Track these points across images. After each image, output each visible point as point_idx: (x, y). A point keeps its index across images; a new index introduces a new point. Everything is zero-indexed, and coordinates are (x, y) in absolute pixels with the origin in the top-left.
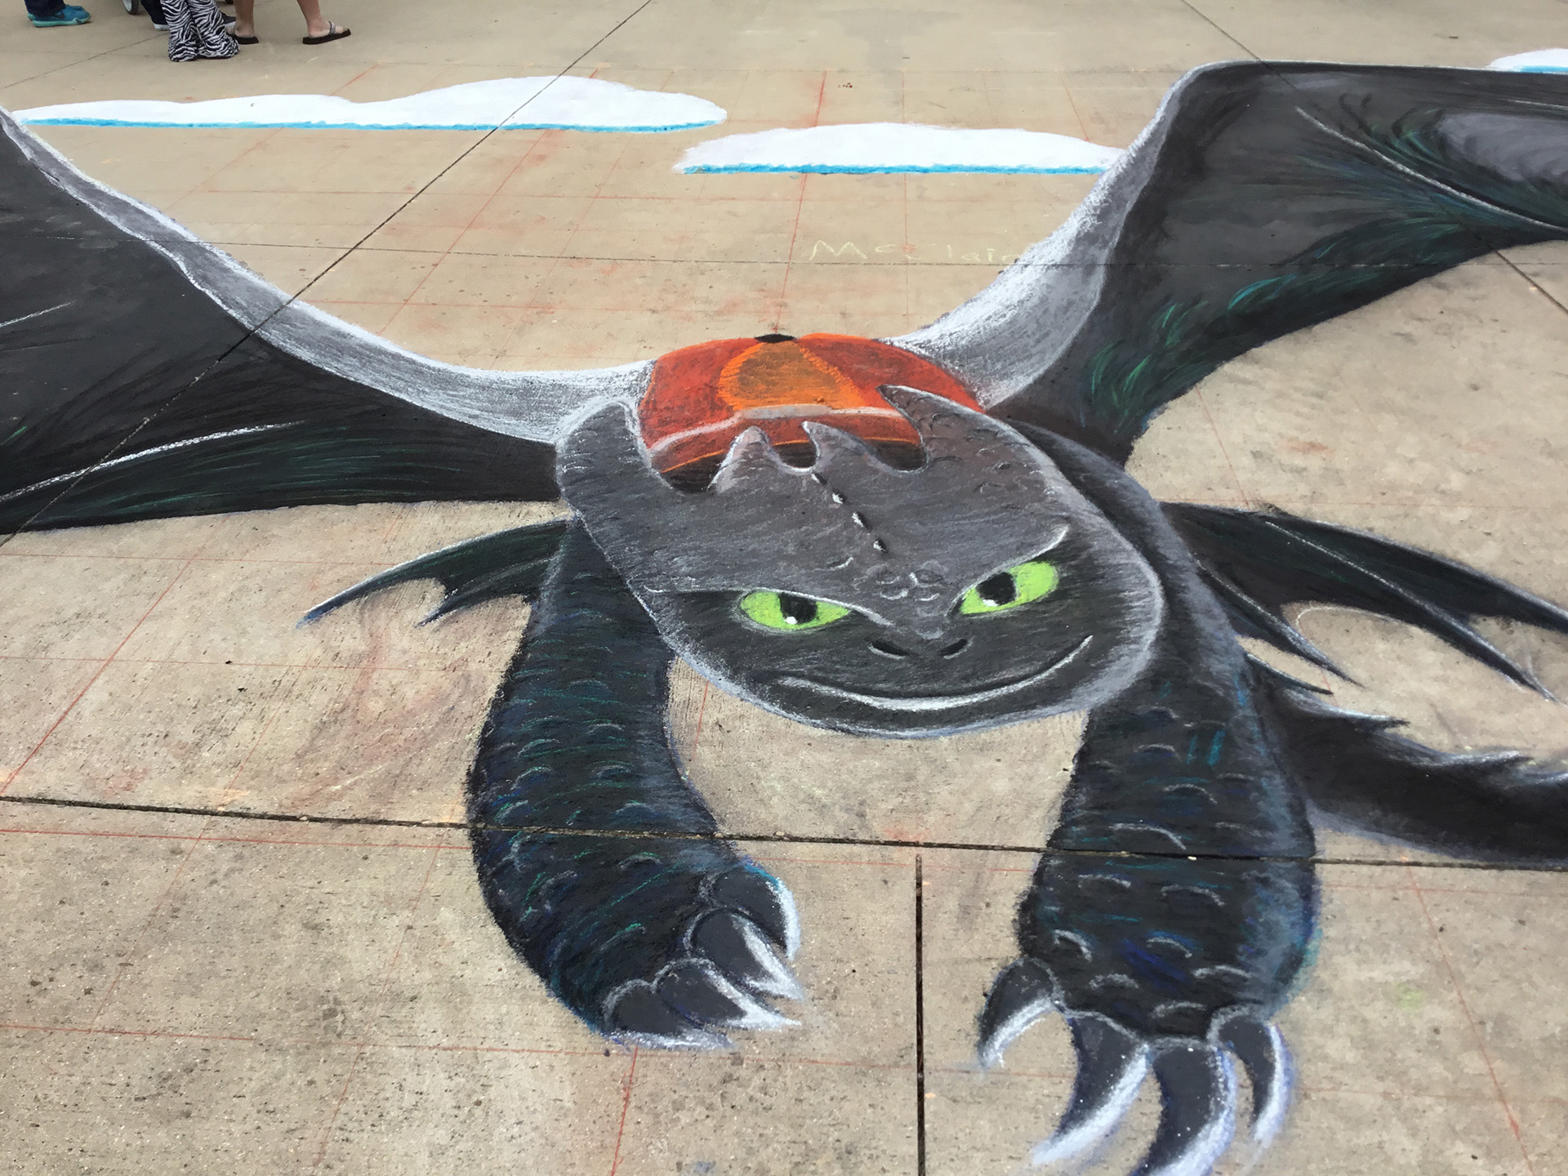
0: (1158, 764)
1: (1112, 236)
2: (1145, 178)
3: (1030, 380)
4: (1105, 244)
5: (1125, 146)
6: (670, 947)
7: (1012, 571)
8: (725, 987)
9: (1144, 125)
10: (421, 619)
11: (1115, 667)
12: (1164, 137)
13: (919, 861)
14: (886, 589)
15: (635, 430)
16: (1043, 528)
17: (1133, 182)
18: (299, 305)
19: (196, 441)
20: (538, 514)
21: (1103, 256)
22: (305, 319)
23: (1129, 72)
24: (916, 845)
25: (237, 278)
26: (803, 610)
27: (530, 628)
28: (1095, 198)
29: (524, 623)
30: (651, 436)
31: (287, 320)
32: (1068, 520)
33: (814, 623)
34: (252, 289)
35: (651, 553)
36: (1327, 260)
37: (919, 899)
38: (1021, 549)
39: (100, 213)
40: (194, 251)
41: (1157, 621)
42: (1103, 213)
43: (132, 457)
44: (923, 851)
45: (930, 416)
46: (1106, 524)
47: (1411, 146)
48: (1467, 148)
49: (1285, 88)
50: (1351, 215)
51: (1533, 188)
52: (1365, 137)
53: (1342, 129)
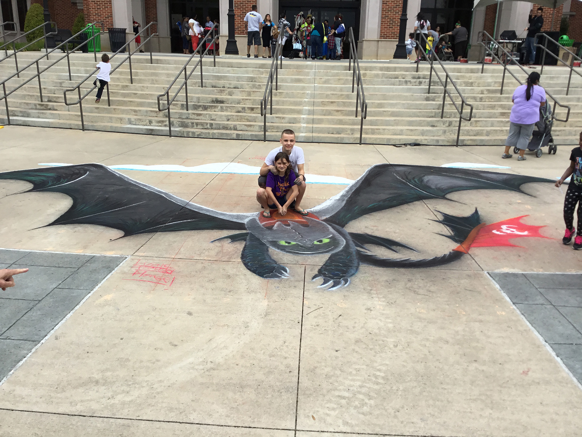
1: (349, 195)
2: (358, 186)
3: (329, 216)
6: (272, 272)
7: (322, 240)
8: (279, 275)
11: (336, 250)
12: (364, 178)
14: (302, 241)
15: (258, 221)
16: (329, 235)
17: (355, 186)
18: (191, 203)
19: (182, 221)
21: (346, 198)
22: (193, 205)
23: (360, 165)
25: (176, 198)
26: (289, 243)
27: (246, 244)
28: (347, 189)
30: (261, 222)
31: (189, 205)
32: (332, 234)
33: (291, 244)
34: (180, 200)
35: (264, 236)
36: (389, 200)
38: (324, 237)
41: (344, 245)
42: (348, 192)
43: (172, 223)
44: (306, 265)
45: (311, 221)
46: (339, 235)
47: (415, 181)
48: (427, 182)
49: (393, 170)
50: (396, 193)
51: (436, 190)
52: (406, 179)
53: (402, 178)
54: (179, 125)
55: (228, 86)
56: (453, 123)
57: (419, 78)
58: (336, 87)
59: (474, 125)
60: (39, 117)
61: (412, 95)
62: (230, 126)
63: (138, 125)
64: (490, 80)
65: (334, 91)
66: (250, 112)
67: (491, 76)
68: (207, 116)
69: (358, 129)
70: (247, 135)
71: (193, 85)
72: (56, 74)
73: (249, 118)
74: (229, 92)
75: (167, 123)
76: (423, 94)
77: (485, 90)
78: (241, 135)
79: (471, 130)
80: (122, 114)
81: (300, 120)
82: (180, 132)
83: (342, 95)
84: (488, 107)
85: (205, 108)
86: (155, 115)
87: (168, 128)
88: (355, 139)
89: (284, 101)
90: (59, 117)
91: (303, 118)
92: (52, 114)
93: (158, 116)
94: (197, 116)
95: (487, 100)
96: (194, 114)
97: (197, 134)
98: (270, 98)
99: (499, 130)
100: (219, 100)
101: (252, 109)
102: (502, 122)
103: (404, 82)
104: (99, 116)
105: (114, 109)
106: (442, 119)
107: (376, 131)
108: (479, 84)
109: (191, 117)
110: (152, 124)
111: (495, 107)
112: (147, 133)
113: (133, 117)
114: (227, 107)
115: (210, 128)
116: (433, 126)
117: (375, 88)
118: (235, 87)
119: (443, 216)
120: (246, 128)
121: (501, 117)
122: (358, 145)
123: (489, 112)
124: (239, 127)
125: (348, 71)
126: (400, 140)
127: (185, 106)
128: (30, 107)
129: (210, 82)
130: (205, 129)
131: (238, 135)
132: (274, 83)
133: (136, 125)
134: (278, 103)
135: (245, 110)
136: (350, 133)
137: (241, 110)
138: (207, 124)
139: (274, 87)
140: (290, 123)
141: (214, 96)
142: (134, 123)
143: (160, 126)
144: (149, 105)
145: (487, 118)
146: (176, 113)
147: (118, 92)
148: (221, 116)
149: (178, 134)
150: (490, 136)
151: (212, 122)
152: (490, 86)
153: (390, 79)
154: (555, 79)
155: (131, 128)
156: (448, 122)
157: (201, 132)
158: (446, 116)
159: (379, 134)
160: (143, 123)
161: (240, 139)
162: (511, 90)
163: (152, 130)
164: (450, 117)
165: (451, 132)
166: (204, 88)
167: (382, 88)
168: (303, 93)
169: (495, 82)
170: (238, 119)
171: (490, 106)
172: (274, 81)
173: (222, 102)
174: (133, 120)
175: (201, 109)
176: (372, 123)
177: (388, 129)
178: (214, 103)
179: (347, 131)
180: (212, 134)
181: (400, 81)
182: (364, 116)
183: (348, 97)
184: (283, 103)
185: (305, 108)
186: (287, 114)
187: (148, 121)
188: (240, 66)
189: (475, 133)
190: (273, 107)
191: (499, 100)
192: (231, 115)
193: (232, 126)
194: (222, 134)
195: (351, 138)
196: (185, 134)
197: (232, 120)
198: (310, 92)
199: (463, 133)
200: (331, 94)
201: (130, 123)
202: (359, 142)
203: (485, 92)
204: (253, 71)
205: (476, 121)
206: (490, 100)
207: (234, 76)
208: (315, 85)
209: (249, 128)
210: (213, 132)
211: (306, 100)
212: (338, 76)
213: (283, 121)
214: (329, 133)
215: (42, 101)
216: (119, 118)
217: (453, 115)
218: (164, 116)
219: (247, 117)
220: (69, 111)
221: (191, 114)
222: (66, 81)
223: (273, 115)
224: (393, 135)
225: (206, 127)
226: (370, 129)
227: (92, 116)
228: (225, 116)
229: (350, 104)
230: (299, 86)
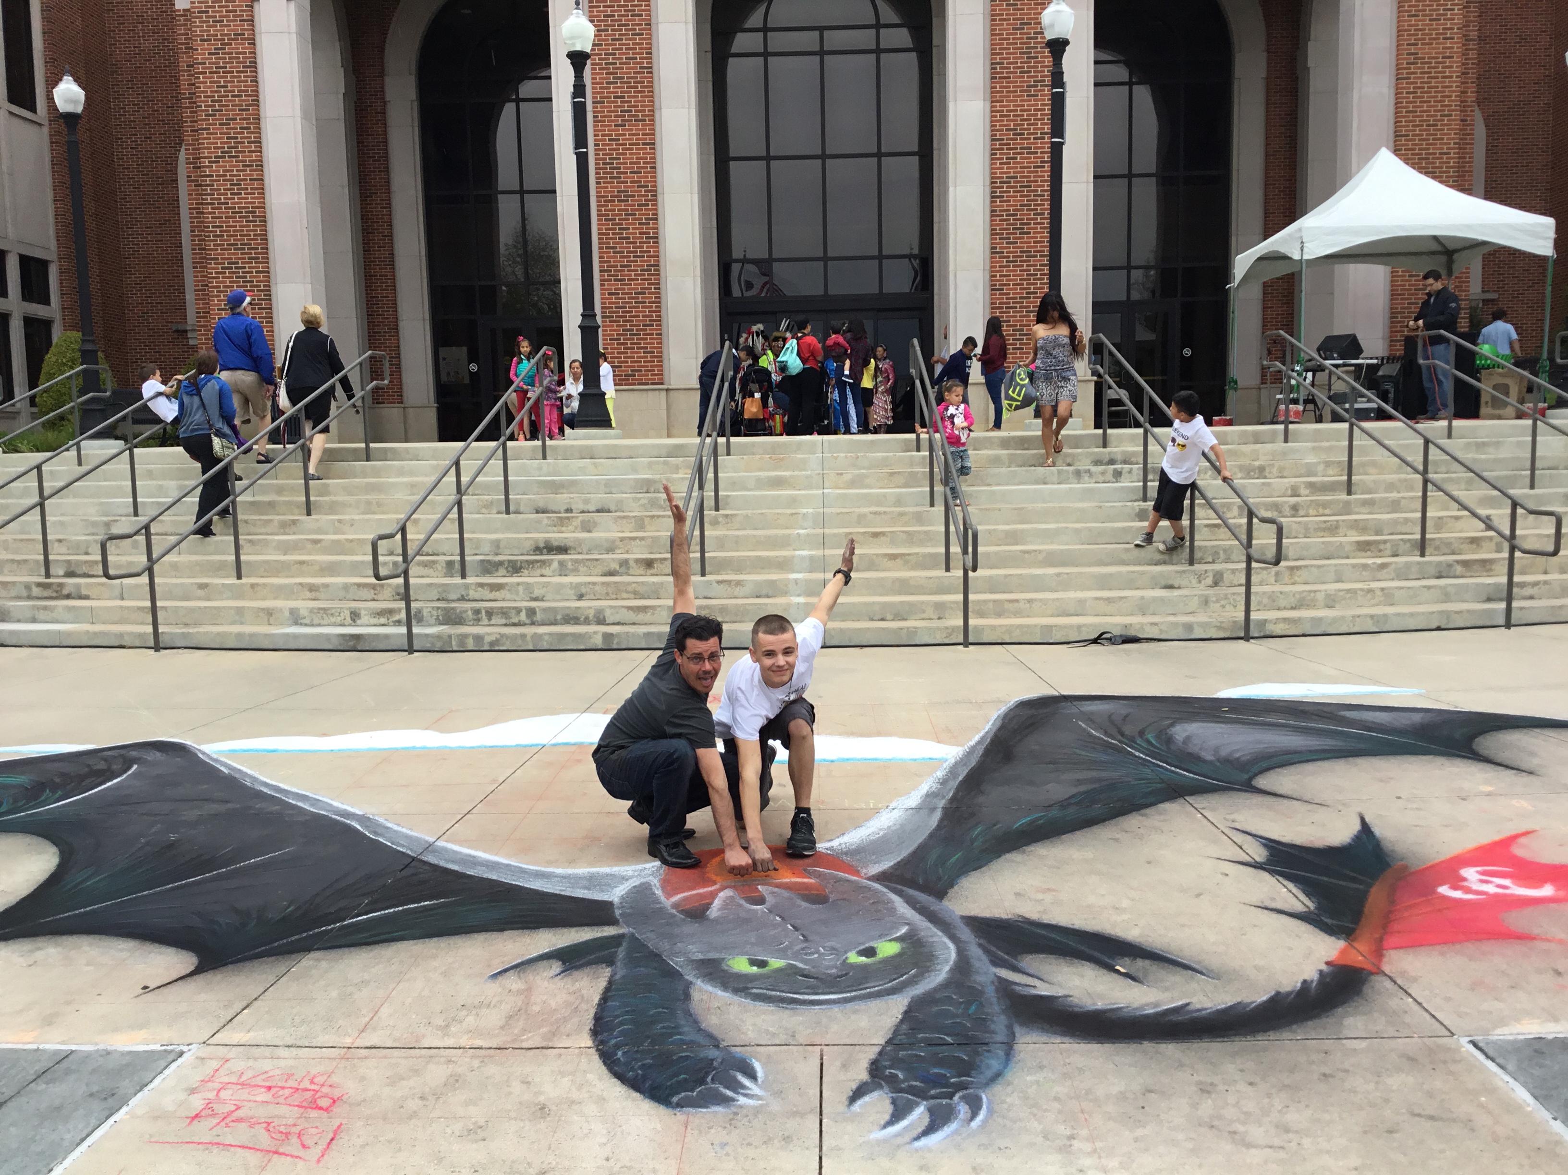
0: (946, 1014)
1: (948, 793)
2: (973, 763)
3: (892, 864)
4: (944, 797)
5: (963, 746)
6: (702, 1081)
7: (875, 946)
8: (729, 1093)
9: (977, 733)
10: (551, 975)
11: (926, 981)
12: (989, 740)
13: (822, 1051)
14: (806, 954)
15: (659, 892)
16: (896, 926)
17: (965, 765)
18: (441, 843)
19: (400, 908)
20: (609, 931)
21: (942, 803)
22: (446, 850)
23: (971, 703)
24: (821, 1045)
25: (396, 832)
26: (762, 964)
27: (612, 976)
28: (940, 774)
29: (609, 974)
30: (669, 895)
31: (434, 851)
32: (908, 924)
33: (767, 968)
34: (407, 837)
35: (675, 944)
36: (1076, 804)
37: (822, 1065)
38: (880, 936)
39: (291, 801)
40: (363, 819)
41: (951, 963)
42: (944, 782)
43: (365, 917)
44: (825, 1048)
45: (832, 882)
46: (929, 925)
47: (1149, 742)
48: (1184, 742)
49: (1074, 710)
50: (1099, 780)
51: (1218, 764)
52: (1120, 737)
53: (1106, 733)
54: (437, 619)
55: (582, 507)
56: (1225, 575)
57: (1112, 462)
58: (885, 496)
59: (1286, 580)
60: (34, 620)
61: (1100, 507)
62: (586, 612)
63: (319, 625)
64: (1311, 459)
65: (879, 504)
66: (643, 573)
67: (1314, 449)
68: (521, 588)
69: (956, 603)
70: (633, 634)
71: (484, 510)
72: (96, 500)
73: (639, 589)
74: (583, 522)
75: (403, 615)
76: (1129, 504)
77: (1303, 486)
78: (618, 635)
79: (1281, 593)
80: (275, 598)
81: (786, 585)
82: (439, 637)
83: (902, 514)
84: (1315, 529)
85: (515, 568)
86: (370, 594)
87: (403, 630)
88: (950, 631)
89: (738, 536)
90: (92, 616)
91: (796, 581)
92: (70, 609)
93: (380, 597)
94: (491, 591)
95: (1312, 512)
96: (482, 585)
97: (488, 639)
98: (697, 533)
99: (1361, 590)
100: (555, 544)
101: (649, 564)
102: (1365, 566)
103: (1071, 475)
104: (205, 608)
105: (253, 586)
106: (1191, 568)
107: (1007, 606)
108: (1281, 469)
109: (472, 594)
110: (359, 622)
111: (1337, 527)
112: (342, 648)
113: (303, 605)
114: (576, 561)
115: (528, 622)
116: (1171, 587)
117: (993, 492)
118: (599, 507)
119: (1265, 845)
120: (631, 616)
121: (1364, 554)
122: (961, 647)
123: (1323, 543)
124: (612, 614)
125: (915, 453)
126: (1079, 627)
127: (457, 566)
128: (13, 593)
129: (530, 499)
130: (514, 625)
131: (607, 637)
132: (709, 493)
133: (312, 625)
134: (721, 544)
135: (628, 568)
136: (932, 617)
137: (618, 568)
138: (518, 610)
139: (709, 502)
140: (757, 597)
141: (541, 537)
142: (307, 621)
143: (383, 625)
144: (355, 568)
145: (1320, 558)
146: (430, 585)
147: (266, 539)
148: (561, 586)
149: (433, 644)
150: (1337, 606)
151: (533, 604)
152: (1315, 475)
153: (1033, 468)
154: (1491, 449)
155: (295, 636)
156: (1211, 575)
157: (502, 635)
158: (1202, 558)
159: (1017, 614)
160: (333, 620)
161: (615, 647)
162: (1374, 481)
163: (357, 637)
164: (1213, 562)
165: (1223, 602)
166: (512, 516)
167: (1012, 491)
168: (792, 514)
169: (1328, 464)
170: (607, 594)
171: (1324, 526)
172: (709, 485)
173: (563, 550)
174: (303, 612)
175: (502, 571)
176: (993, 586)
177: (1041, 600)
178: (542, 554)
179: (924, 611)
180: (532, 637)
181: (1059, 472)
182: (970, 564)
183: (919, 518)
184: (737, 543)
185: (797, 553)
186: (749, 573)
187: (347, 613)
188: (613, 455)
189: (1293, 601)
190: (707, 555)
191: (1347, 509)
192: (589, 583)
193: (591, 613)
194: (562, 636)
195: (938, 629)
196: (454, 643)
197: (592, 597)
198: (810, 510)
199: (1259, 603)
200: (871, 513)
201: (296, 619)
202: (961, 640)
203: (1303, 491)
204: (650, 465)
205: (1291, 568)
206: (1321, 511)
207: (597, 481)
208: (825, 491)
209: (641, 617)
210: (535, 633)
211: (802, 531)
212: (887, 466)
213: (737, 591)
214: (873, 620)
215: (48, 575)
216: (263, 609)
217: (1222, 556)
218: (398, 597)
219: (634, 585)
220: (123, 599)
221: (473, 587)
222: (123, 518)
223: (708, 578)
224: (1058, 616)
225: (516, 620)
226: (990, 601)
227: (186, 608)
228: (571, 588)
229: (927, 539)
230: (779, 496)
